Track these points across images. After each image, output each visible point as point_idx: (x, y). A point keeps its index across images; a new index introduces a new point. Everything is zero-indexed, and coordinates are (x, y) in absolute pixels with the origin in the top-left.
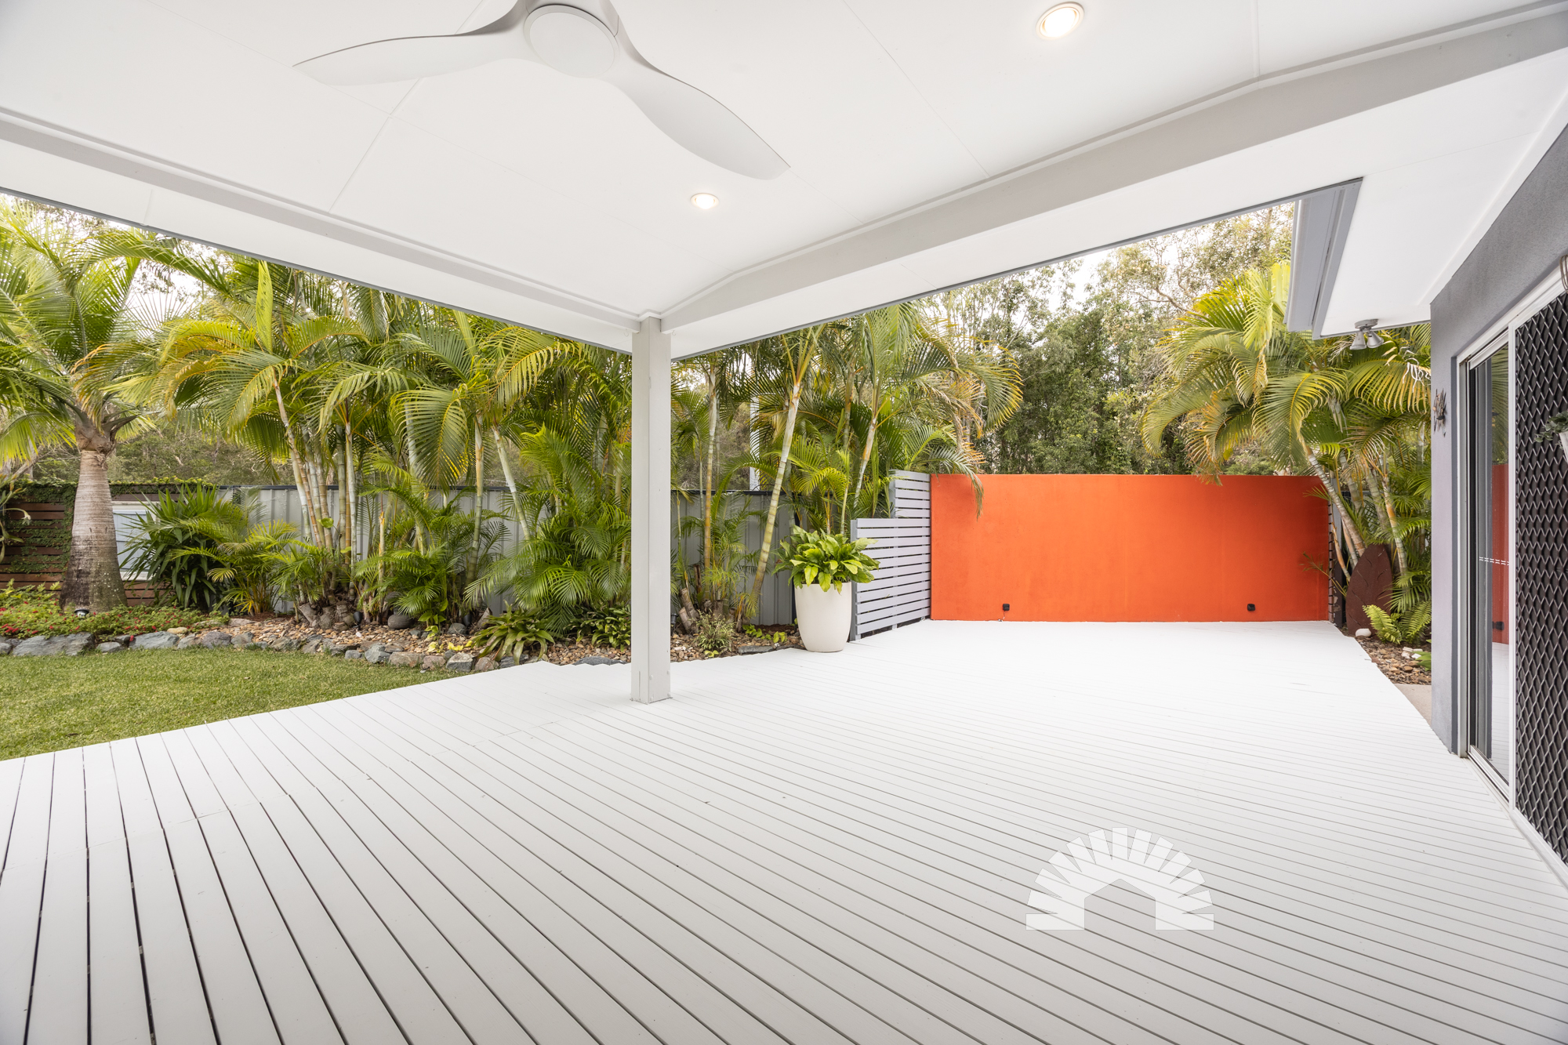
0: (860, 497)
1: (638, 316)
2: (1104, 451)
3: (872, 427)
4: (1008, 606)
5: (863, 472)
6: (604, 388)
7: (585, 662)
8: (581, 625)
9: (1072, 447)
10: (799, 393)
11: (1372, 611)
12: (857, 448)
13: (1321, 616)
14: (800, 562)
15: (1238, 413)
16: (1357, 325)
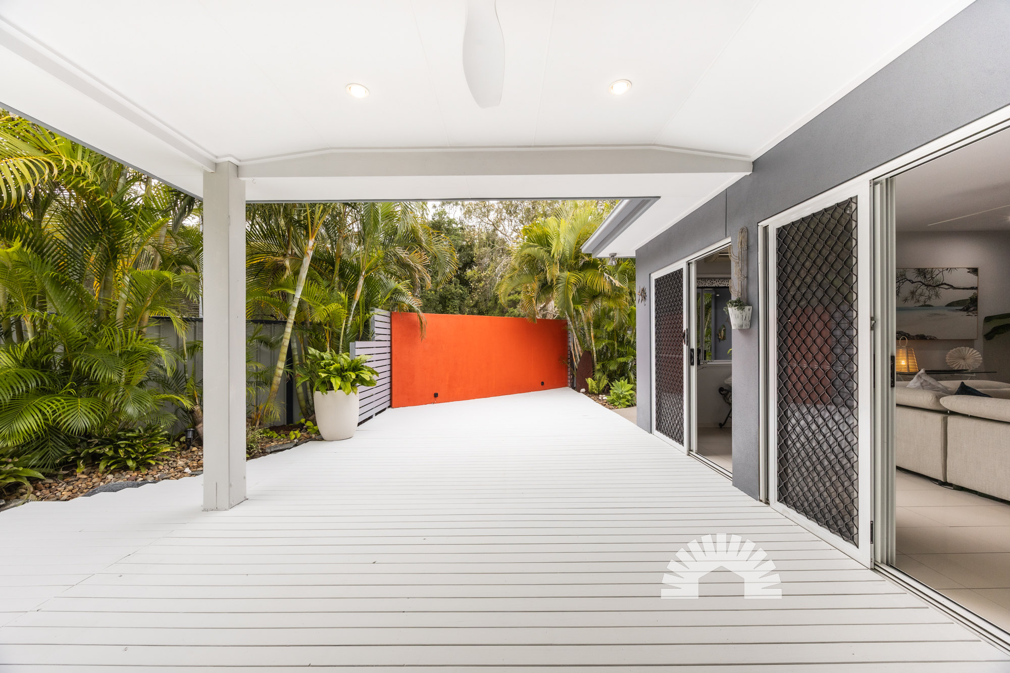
0: (351, 326)
1: (217, 157)
2: (445, 302)
3: (362, 277)
4: (437, 394)
5: (354, 309)
6: (117, 213)
7: (101, 491)
8: (82, 455)
9: (429, 299)
10: (313, 246)
11: (589, 381)
12: (351, 291)
13: (566, 385)
14: (326, 375)
15: (546, 288)
16: (610, 254)
